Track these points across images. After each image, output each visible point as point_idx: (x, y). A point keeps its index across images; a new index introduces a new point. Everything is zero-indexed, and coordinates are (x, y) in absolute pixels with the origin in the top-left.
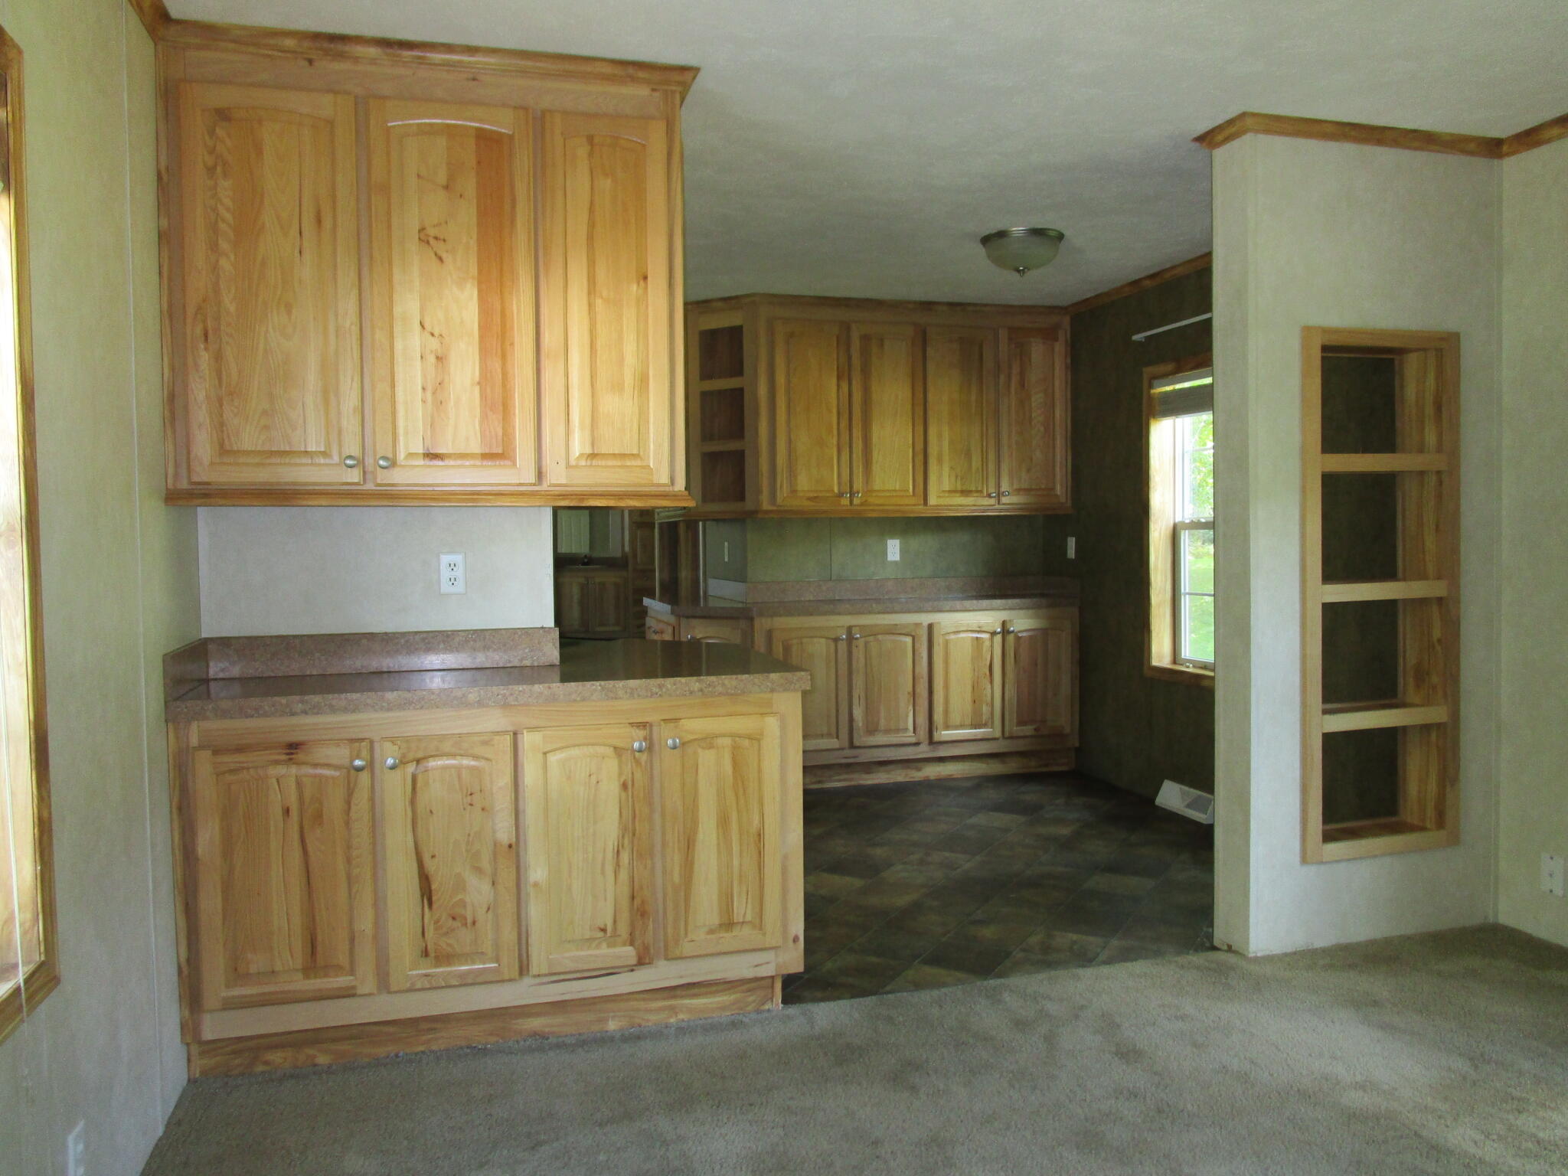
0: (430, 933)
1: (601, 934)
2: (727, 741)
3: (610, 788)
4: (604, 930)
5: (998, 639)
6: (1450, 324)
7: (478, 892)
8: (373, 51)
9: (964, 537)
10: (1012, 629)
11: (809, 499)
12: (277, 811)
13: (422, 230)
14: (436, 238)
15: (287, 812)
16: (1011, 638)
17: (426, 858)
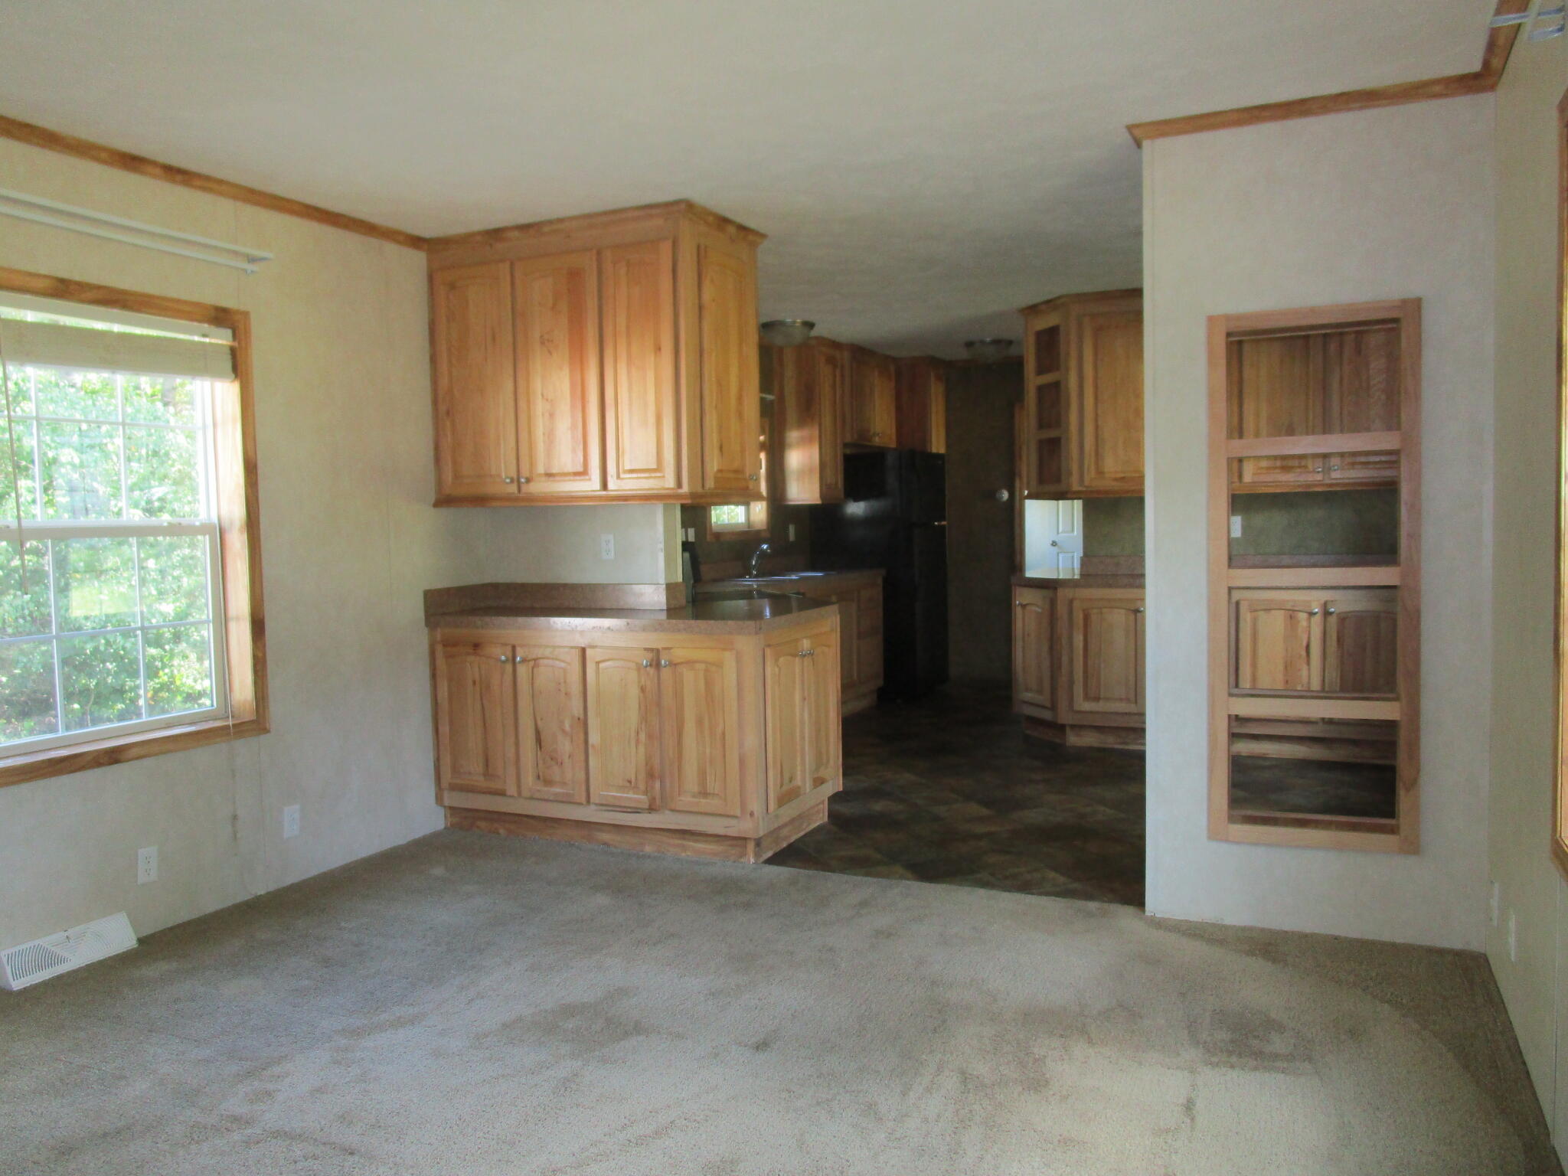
0: (540, 765)
1: (628, 784)
2: (702, 666)
3: (634, 692)
4: (630, 782)
5: (1317, 620)
6: (1411, 290)
7: (565, 746)
8: (516, 233)
9: (1318, 513)
10: (1333, 610)
11: (1116, 480)
12: (470, 682)
13: (541, 337)
14: (548, 340)
15: (474, 683)
16: (1333, 621)
17: (538, 719)
